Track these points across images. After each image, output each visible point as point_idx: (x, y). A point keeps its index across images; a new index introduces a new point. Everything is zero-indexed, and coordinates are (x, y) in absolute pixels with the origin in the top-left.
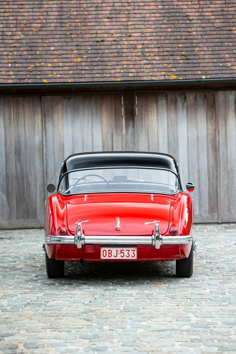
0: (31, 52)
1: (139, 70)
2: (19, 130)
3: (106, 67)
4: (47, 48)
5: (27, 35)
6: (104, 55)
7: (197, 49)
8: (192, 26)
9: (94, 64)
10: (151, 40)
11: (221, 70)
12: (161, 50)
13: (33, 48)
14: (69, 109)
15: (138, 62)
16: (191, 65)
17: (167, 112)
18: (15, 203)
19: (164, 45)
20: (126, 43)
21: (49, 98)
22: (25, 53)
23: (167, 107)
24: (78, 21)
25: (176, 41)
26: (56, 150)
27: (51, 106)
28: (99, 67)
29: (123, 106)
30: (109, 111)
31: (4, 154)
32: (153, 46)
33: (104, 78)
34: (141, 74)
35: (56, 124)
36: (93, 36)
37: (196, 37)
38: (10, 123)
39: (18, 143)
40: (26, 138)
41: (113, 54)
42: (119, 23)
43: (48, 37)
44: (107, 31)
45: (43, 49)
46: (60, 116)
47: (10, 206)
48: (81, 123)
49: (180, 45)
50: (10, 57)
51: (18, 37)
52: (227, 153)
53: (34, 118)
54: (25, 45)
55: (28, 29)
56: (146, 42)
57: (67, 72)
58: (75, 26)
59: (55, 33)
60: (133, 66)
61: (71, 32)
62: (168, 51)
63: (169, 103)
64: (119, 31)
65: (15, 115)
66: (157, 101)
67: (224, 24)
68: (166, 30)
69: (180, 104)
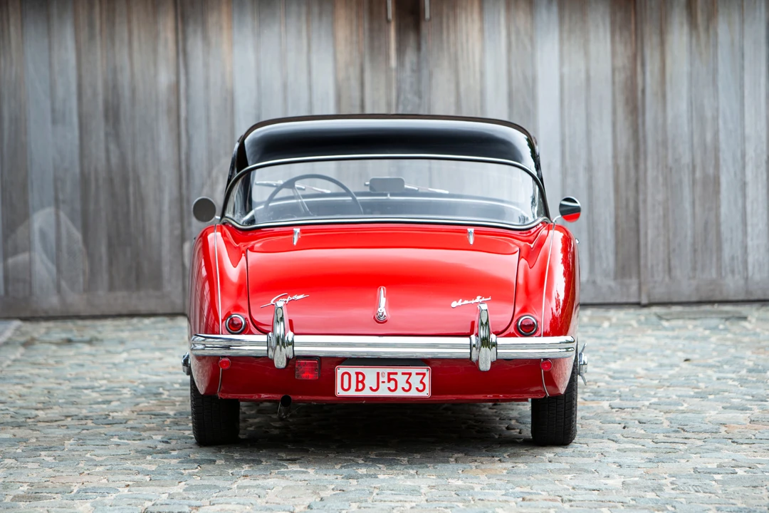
2: (114, 56)
17: (508, 10)
18: (104, 250)
26: (212, 109)
30: (354, 7)
31: (75, 119)
35: (214, 41)
38: (92, 36)
40: (133, 76)
46: (224, 17)
48: (281, 38)
52: (664, 119)
53: (156, 22)
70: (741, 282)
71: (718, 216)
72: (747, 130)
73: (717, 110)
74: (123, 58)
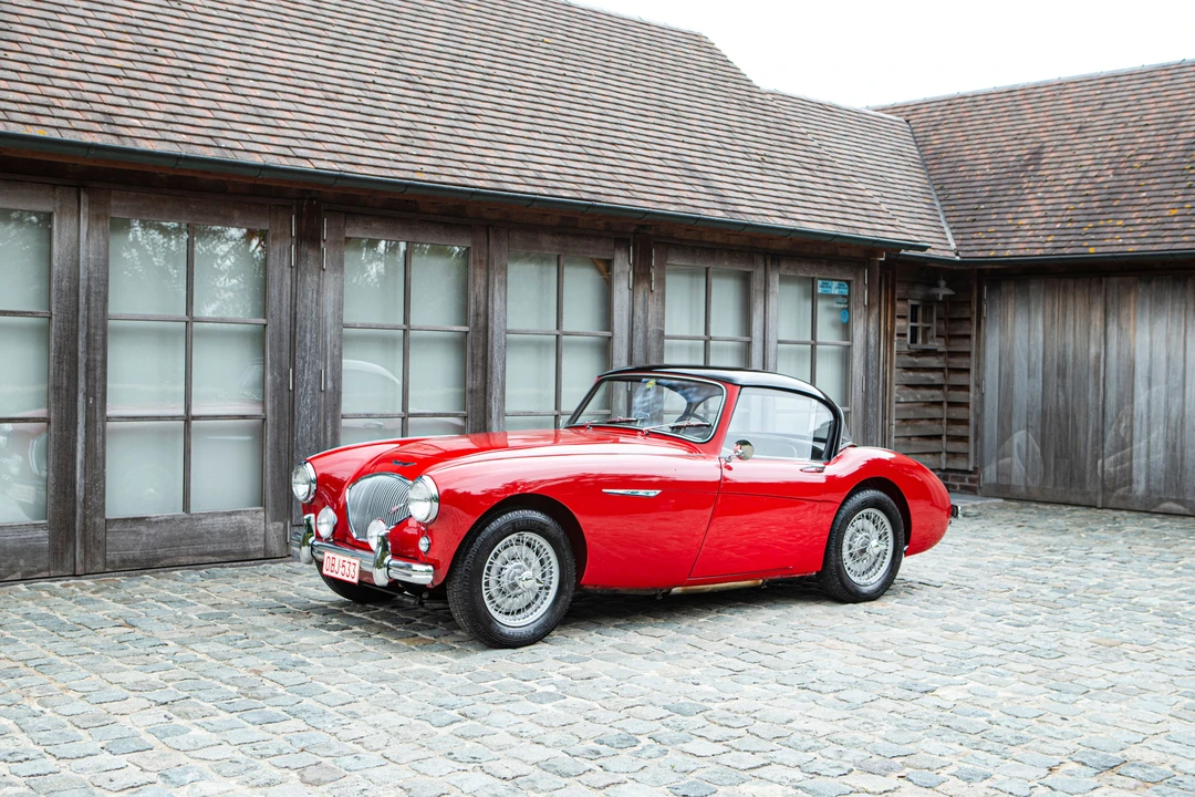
0: (1105, 203)
2: (1065, 335)
4: (1135, 195)
5: (1119, 175)
13: (1113, 196)
14: (1147, 301)
18: (1052, 460)
21: (1115, 280)
22: (1096, 204)
26: (1122, 372)
27: (1118, 294)
31: (1041, 376)
35: (1124, 327)
38: (1053, 323)
39: (1063, 357)
45: (1129, 196)
46: (1132, 312)
47: (1045, 462)
48: (1167, 325)
50: (1068, 212)
51: (1102, 179)
54: (1106, 191)
55: (1128, 165)
57: (1138, 235)
74: (1070, 338)
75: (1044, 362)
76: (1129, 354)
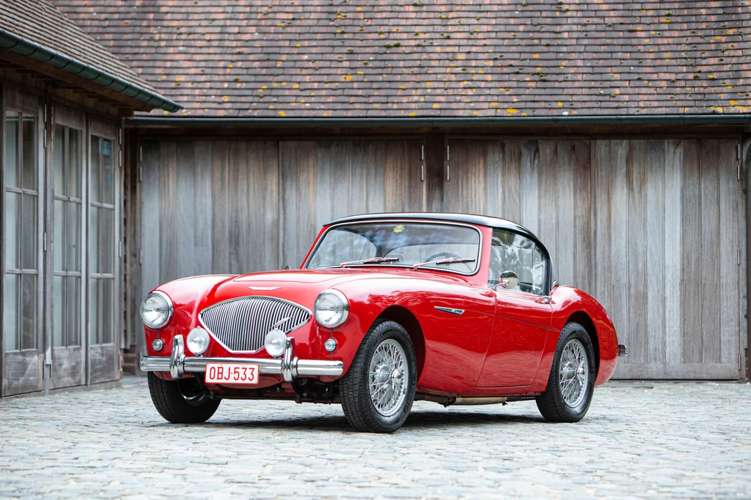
0: (266, 64)
1: (451, 99)
2: (237, 201)
3: (394, 92)
4: (295, 57)
5: (265, 33)
6: (395, 71)
7: (564, 63)
8: (564, 21)
9: (375, 85)
10: (485, 45)
11: (601, 101)
12: (498, 63)
13: (272, 57)
14: (327, 166)
15: (453, 85)
16: (548, 91)
17: (503, 175)
19: (505, 56)
20: (439, 49)
21: (293, 144)
22: (256, 64)
23: (504, 165)
24: (359, 9)
25: (528, 49)
26: (301, 238)
27: (296, 159)
28: (383, 92)
29: (424, 163)
30: (399, 172)
31: (210, 243)
32: (486, 56)
33: (388, 112)
34: (454, 106)
35: (303, 192)
36: (382, 36)
37: (568, 42)
38: (223, 188)
39: (236, 223)
40: (249, 215)
41: (412, 70)
42: (432, 15)
43: (302, 37)
44: (408, 29)
45: (290, 57)
46: (311, 176)
48: (349, 191)
49: (536, 56)
50: (228, 71)
51: (248, 37)
52: (610, 252)
53: (265, 179)
54: (259, 50)
55: (269, 22)
56: (474, 49)
57: (323, 99)
58: (354, 19)
59: (316, 29)
60: (443, 90)
61: (343, 29)
62: (511, 66)
63: (508, 159)
64: (430, 29)
65: (232, 173)
66: (485, 154)
67: (622, 20)
68: (515, 28)
69: (526, 160)
70: (661, 366)
71: (646, 320)
72: (667, 262)
73: (646, 247)
74: (243, 203)
75: (213, 228)
76: (309, 220)
